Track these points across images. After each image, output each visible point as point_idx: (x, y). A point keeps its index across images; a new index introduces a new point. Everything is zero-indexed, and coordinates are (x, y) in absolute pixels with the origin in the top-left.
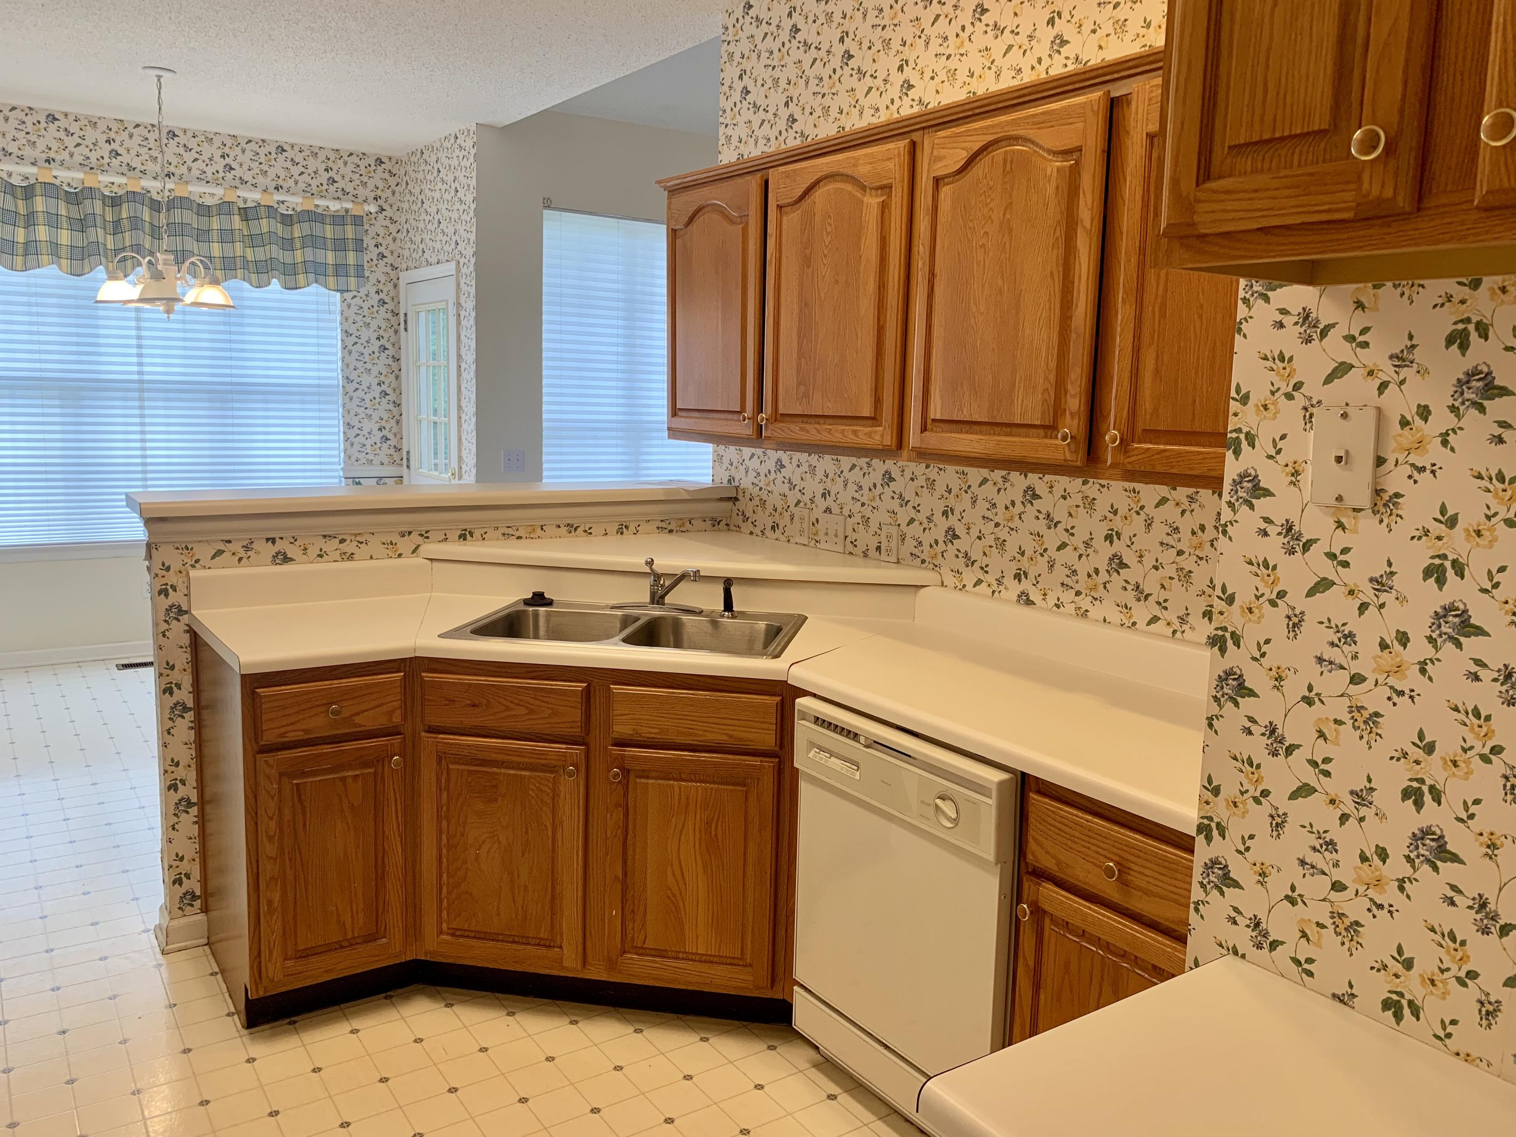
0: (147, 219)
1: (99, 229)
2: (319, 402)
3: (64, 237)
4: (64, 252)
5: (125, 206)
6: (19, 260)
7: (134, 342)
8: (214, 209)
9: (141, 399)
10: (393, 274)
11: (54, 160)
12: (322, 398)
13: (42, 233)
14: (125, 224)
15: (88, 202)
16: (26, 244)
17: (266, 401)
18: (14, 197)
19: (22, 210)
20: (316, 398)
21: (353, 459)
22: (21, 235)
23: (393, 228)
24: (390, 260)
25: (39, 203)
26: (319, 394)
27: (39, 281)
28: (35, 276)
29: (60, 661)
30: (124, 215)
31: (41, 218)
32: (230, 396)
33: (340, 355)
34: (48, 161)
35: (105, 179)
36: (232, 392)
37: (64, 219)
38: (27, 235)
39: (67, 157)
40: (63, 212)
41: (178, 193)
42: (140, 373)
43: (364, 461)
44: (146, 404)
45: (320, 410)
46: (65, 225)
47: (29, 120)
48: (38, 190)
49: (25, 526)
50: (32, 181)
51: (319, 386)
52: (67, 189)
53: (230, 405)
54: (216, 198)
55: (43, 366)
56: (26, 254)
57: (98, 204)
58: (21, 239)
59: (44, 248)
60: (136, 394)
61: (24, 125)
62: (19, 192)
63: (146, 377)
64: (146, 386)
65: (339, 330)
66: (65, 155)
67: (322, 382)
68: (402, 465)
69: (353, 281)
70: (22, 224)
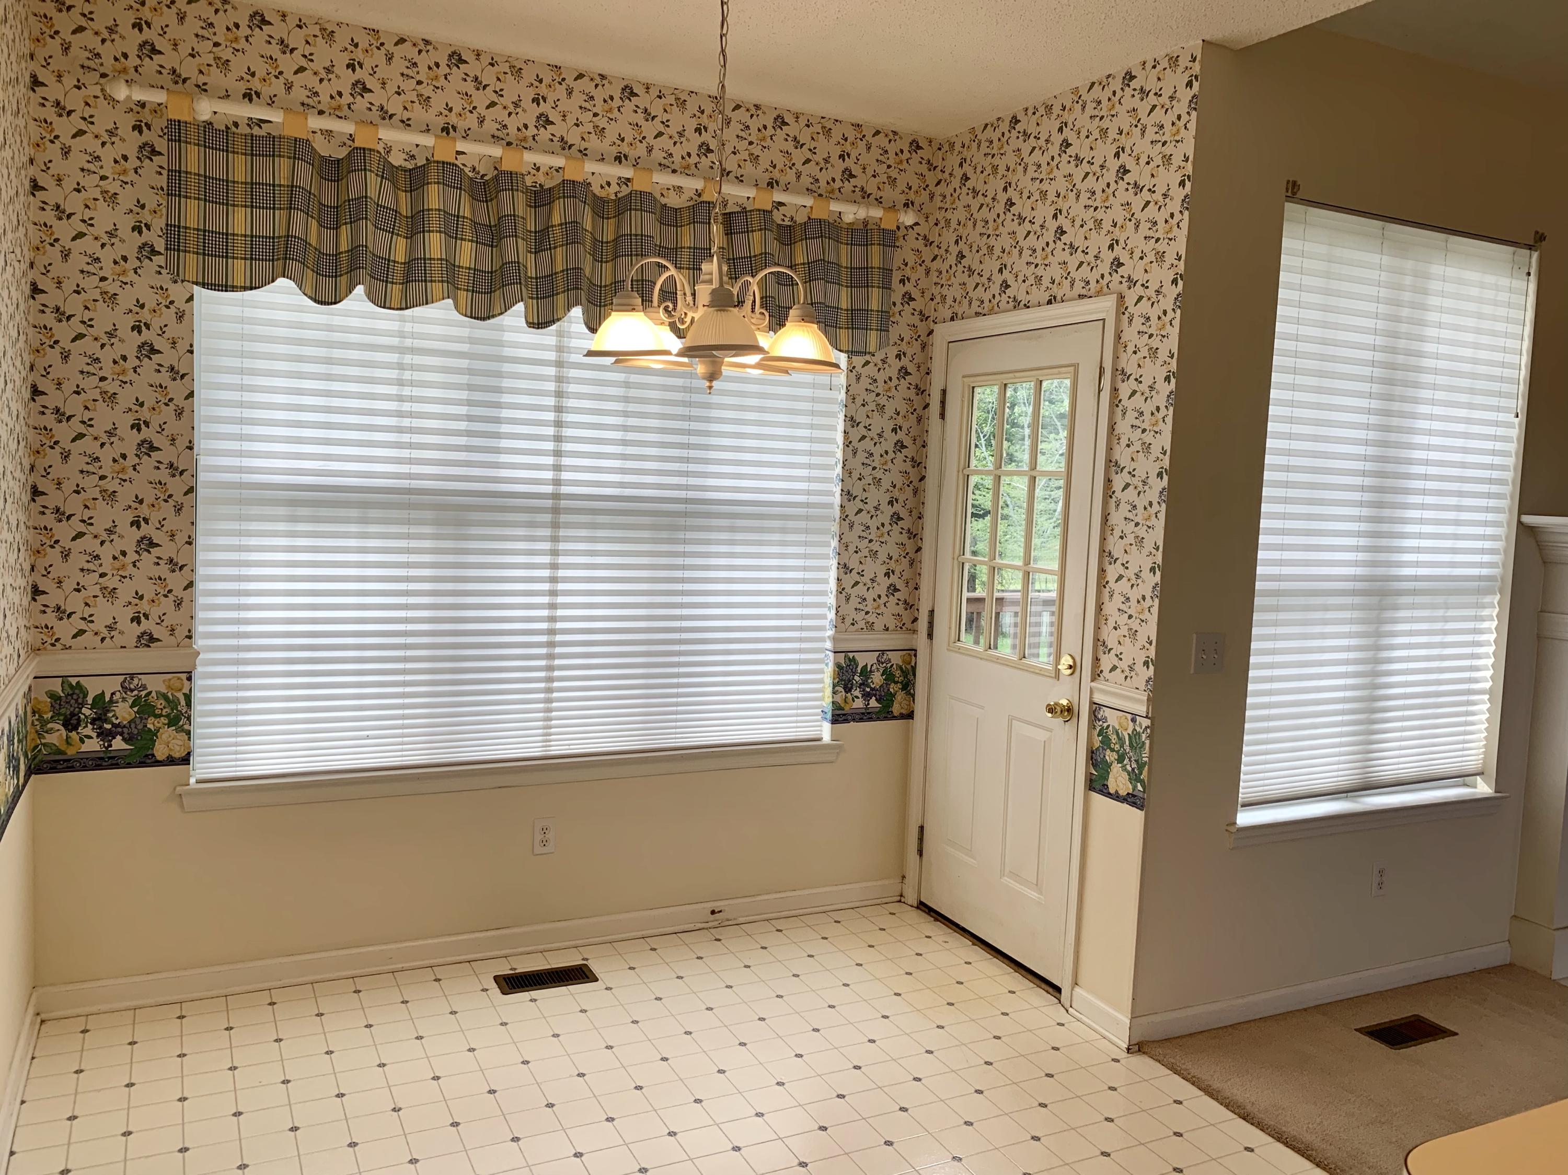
0: (589, 228)
1: (520, 241)
2: (807, 531)
3: (466, 254)
4: (463, 279)
5: (558, 206)
6: (395, 291)
7: (551, 431)
8: (686, 214)
9: (555, 525)
10: (922, 328)
11: (454, 128)
12: (812, 525)
13: (435, 245)
14: (557, 234)
15: (505, 196)
16: (408, 264)
17: (732, 529)
18: (396, 187)
19: (405, 210)
20: (802, 524)
21: (848, 621)
22: (400, 250)
23: (927, 253)
24: (917, 305)
25: (434, 197)
26: (807, 518)
27: (418, 328)
28: (413, 320)
29: (406, 965)
30: (556, 219)
31: (435, 221)
32: (681, 521)
33: (839, 455)
34: (445, 130)
35: (530, 157)
36: (686, 514)
37: (467, 223)
38: (411, 250)
39: (474, 124)
40: (466, 211)
41: (637, 186)
42: (557, 482)
43: (862, 624)
44: (562, 532)
45: (806, 544)
46: (468, 235)
47: (424, 61)
48: (433, 175)
49: (368, 737)
50: (421, 162)
51: (808, 505)
52: (471, 174)
53: (681, 535)
54: (685, 197)
55: (416, 469)
56: (407, 281)
57: (520, 198)
58: (400, 256)
59: (436, 270)
60: (548, 517)
61: (415, 70)
62: (402, 179)
63: (565, 490)
64: (564, 503)
65: (841, 416)
66: (471, 121)
67: (813, 499)
68: (915, 631)
69: (873, 336)
70: (403, 232)
